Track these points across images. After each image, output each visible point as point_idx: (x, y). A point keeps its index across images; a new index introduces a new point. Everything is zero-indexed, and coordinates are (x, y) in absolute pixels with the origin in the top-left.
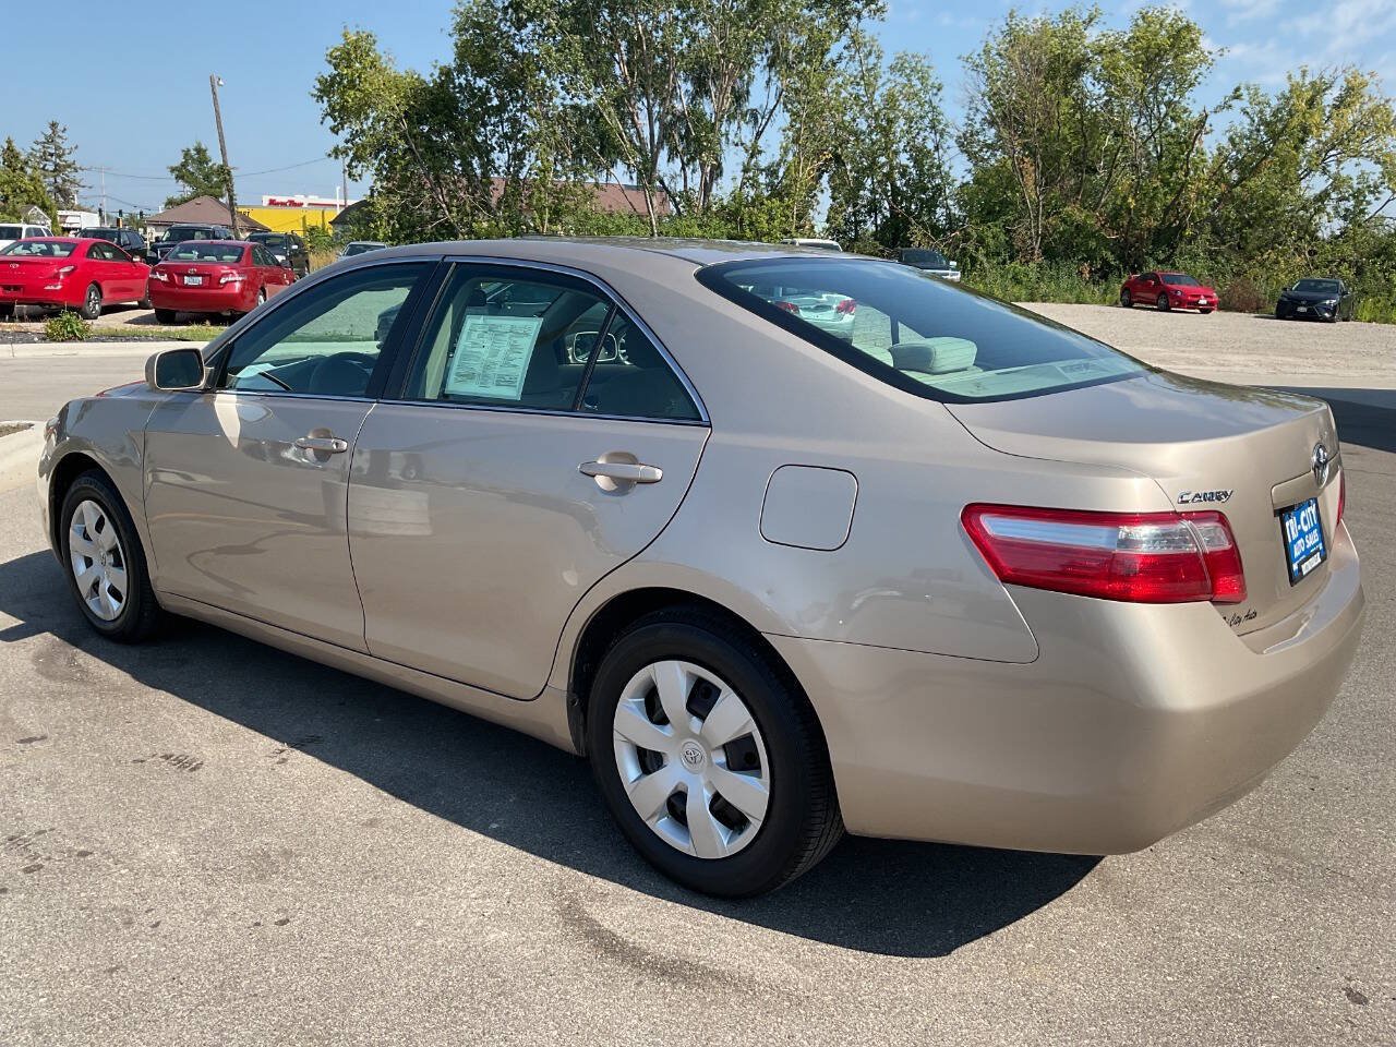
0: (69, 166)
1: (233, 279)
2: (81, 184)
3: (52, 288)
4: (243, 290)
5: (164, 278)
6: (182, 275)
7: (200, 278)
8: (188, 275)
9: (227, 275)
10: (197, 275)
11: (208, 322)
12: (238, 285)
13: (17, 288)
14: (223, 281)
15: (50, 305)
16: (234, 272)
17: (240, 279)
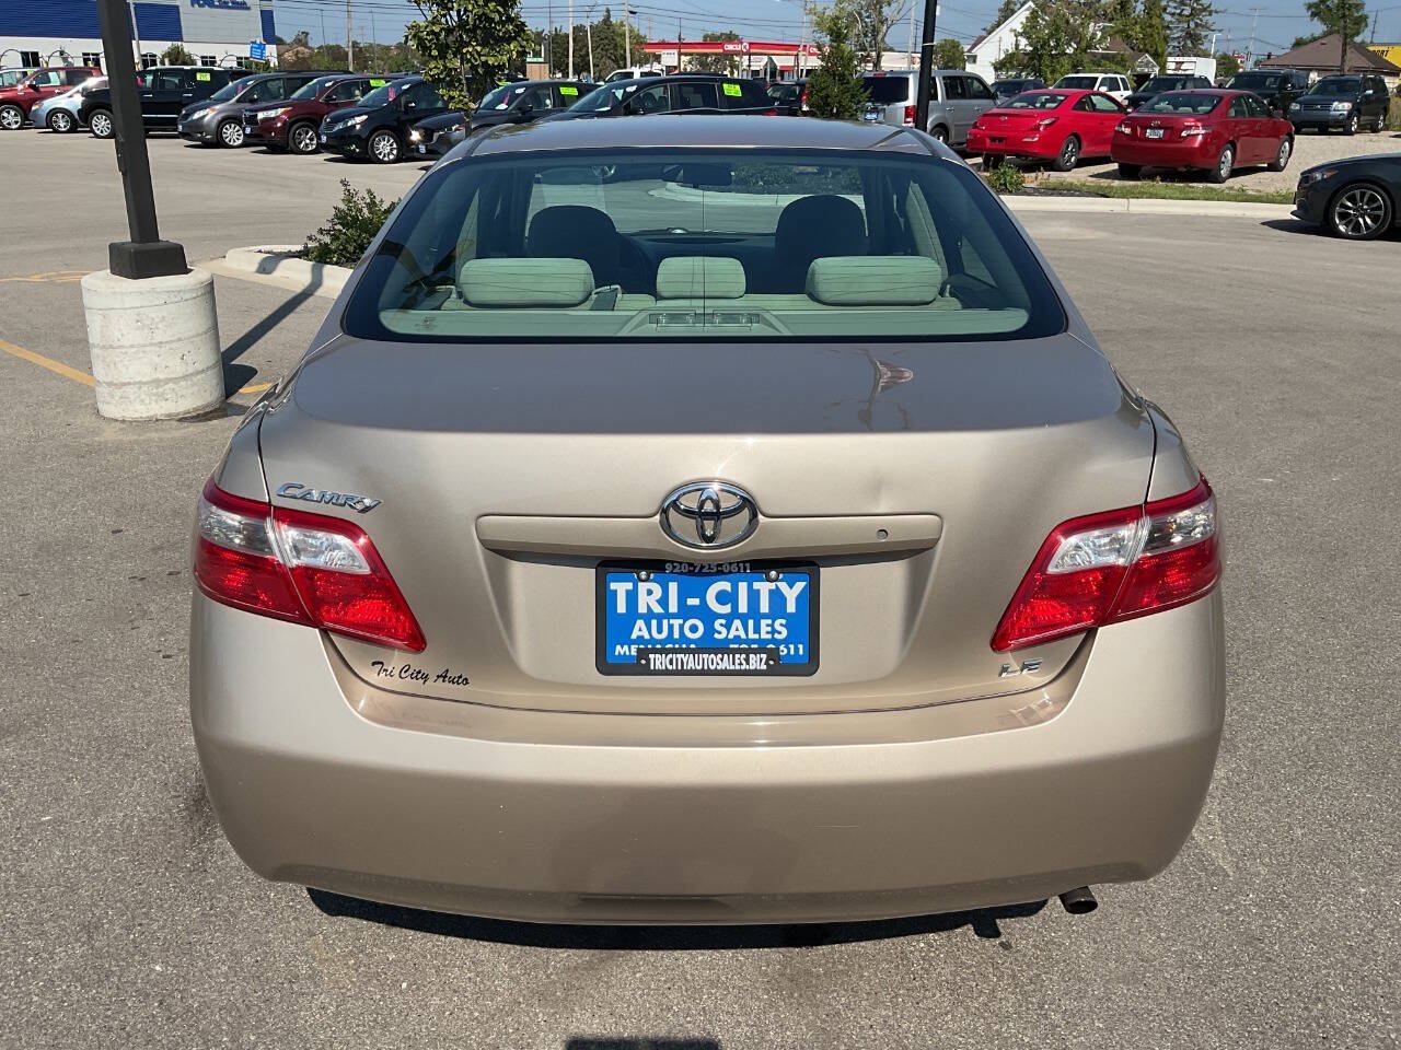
0: (1204, 10)
1: (1196, 132)
2: (1213, 28)
3: (1030, 140)
4: (1204, 143)
5: (1127, 131)
6: (1144, 128)
7: (1162, 132)
8: (1151, 128)
9: (1190, 127)
10: (1160, 128)
11: (1158, 178)
12: (1200, 137)
13: (1001, 140)
14: (1184, 134)
15: (1027, 157)
16: (1199, 124)
17: (1203, 132)
